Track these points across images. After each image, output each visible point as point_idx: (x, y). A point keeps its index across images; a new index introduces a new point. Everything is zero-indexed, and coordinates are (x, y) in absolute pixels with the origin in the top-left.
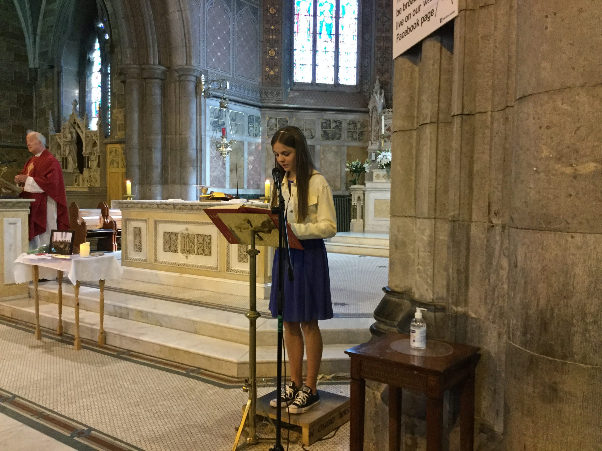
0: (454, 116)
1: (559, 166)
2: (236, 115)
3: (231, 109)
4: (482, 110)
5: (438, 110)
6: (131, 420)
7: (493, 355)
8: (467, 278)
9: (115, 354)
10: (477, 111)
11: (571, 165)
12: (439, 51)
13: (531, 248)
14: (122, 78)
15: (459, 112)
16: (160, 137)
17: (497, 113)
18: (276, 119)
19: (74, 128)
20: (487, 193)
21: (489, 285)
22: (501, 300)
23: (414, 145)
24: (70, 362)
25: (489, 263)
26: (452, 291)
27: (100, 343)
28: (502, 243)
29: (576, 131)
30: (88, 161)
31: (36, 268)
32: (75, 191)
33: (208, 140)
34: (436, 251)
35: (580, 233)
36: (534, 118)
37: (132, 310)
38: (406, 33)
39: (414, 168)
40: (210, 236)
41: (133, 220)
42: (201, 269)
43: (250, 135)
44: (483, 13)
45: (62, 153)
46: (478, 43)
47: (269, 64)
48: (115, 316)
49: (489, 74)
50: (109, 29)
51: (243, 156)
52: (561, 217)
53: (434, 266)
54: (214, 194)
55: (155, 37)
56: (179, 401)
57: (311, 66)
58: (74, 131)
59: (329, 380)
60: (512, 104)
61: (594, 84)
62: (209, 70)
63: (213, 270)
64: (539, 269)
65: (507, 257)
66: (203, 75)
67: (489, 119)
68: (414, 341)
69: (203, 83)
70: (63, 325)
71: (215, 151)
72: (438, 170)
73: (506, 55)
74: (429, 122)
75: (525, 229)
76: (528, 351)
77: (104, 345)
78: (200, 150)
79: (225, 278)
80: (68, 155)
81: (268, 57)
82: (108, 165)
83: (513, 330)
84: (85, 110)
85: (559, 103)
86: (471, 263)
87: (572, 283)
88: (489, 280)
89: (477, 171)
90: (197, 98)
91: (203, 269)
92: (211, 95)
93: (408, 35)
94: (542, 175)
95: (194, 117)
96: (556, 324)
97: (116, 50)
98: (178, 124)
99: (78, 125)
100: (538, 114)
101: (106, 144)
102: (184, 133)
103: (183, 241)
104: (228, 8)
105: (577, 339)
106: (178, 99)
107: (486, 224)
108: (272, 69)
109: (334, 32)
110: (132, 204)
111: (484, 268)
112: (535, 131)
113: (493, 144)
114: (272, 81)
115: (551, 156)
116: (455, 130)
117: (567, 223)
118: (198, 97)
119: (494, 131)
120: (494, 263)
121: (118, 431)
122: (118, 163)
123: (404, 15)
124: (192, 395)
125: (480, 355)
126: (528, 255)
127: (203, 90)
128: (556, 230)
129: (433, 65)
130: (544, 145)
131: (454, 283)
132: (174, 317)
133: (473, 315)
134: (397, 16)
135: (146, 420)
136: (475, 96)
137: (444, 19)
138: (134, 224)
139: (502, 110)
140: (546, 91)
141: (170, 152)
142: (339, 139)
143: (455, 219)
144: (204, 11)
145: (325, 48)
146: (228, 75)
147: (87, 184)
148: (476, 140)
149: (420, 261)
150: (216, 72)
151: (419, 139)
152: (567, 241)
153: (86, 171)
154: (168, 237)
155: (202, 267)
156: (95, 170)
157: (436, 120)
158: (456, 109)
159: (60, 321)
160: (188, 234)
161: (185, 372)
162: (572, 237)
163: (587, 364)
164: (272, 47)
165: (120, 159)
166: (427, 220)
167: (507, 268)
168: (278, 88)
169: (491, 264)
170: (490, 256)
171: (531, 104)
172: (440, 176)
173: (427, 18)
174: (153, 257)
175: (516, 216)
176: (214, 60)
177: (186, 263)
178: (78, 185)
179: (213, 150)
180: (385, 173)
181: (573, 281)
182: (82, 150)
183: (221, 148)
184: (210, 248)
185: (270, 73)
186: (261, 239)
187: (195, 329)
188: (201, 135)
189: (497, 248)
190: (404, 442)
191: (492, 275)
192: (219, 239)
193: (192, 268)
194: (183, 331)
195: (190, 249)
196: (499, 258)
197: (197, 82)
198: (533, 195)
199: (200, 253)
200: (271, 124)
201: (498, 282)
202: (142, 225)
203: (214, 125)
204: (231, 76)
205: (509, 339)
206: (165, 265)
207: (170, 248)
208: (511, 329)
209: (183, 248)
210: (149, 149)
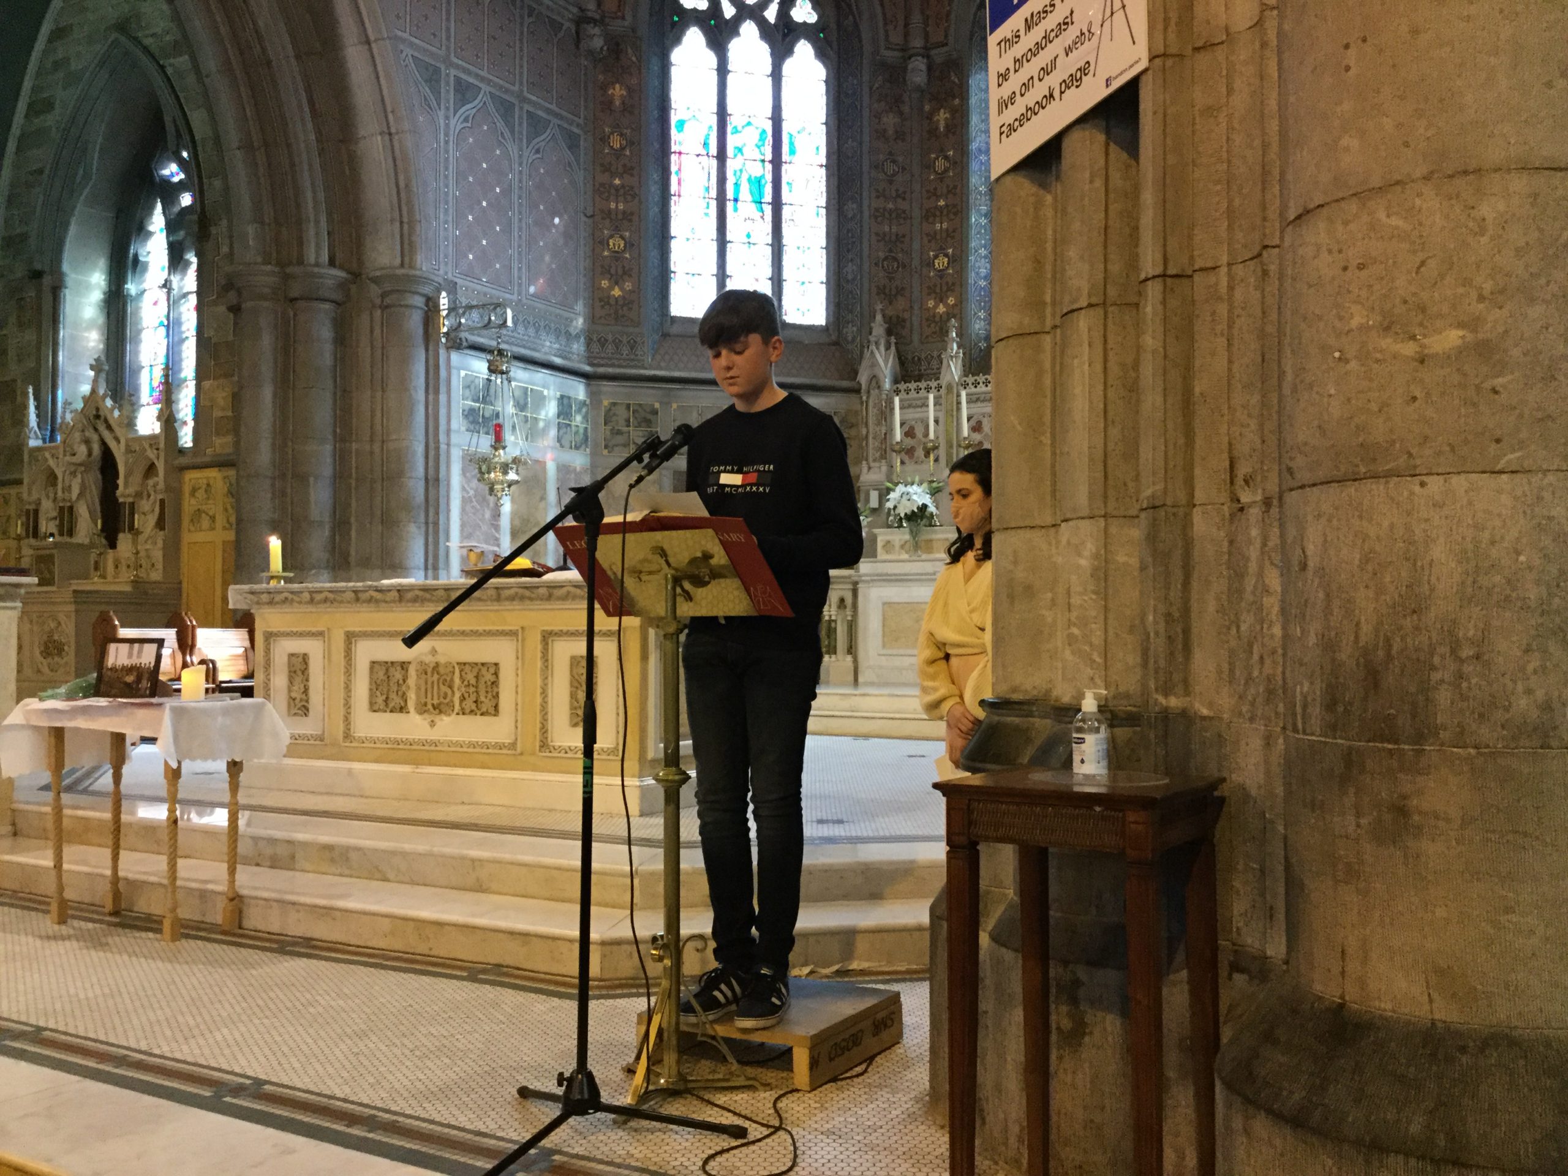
0: (1147, 280)
1: (1389, 340)
2: (526, 394)
3: (515, 380)
4: (1210, 264)
5: (1105, 278)
6: (355, 1062)
7: (1253, 792)
8: (1187, 631)
9: (275, 946)
10: (1196, 267)
11: (1413, 338)
12: (1104, 150)
13: (1335, 522)
14: (232, 296)
15: (1159, 271)
16: (328, 448)
17: (1241, 266)
18: (628, 406)
19: (96, 430)
20: (1226, 439)
21: (1239, 636)
22: (1268, 661)
23: (1047, 365)
24: (160, 964)
25: (1235, 591)
26: (1156, 662)
27: (226, 928)
28: (1265, 538)
29: (1419, 268)
30: (132, 514)
31: (58, 734)
32: (97, 592)
33: (456, 455)
34: (1110, 592)
35: (1438, 474)
36: (1330, 251)
37: (305, 845)
38: (1023, 119)
39: (1047, 418)
40: (496, 664)
41: (286, 635)
42: (471, 750)
43: (562, 446)
44: (1203, 60)
45: (60, 493)
46: (1194, 124)
47: (610, 272)
48: (258, 865)
49: (1219, 187)
50: (196, 180)
51: (543, 498)
52: (1398, 445)
53: (1106, 624)
55: (321, 196)
56: (466, 1027)
57: (715, 278)
58: (95, 437)
59: (827, 977)
60: (1277, 241)
61: (1450, 172)
62: (460, 282)
63: (504, 751)
64: (1357, 562)
65: (1276, 566)
66: (444, 294)
67: (1224, 282)
68: (1082, 761)
69: (444, 313)
70: (121, 890)
71: (475, 483)
72: (1109, 408)
73: (1257, 143)
74: (1085, 304)
75: (1322, 483)
76: (1339, 741)
77: (241, 931)
78: (434, 481)
79: (535, 769)
80: (78, 499)
81: (606, 253)
82: (185, 523)
83: (1305, 707)
84: (122, 384)
85: (1382, 215)
86: (1194, 596)
87: (1426, 578)
88: (1238, 627)
89: (1201, 394)
90: (427, 350)
91: (477, 750)
92: (465, 344)
93: (1027, 125)
94: (1353, 365)
95: (420, 395)
96: (1397, 670)
97: (213, 230)
98: (379, 414)
99: (106, 421)
100: (1338, 242)
101: (183, 469)
102: (394, 437)
103: (422, 682)
104: (507, 134)
105: (1444, 697)
106: (378, 352)
107: (1225, 508)
108: (617, 283)
109: (768, 197)
110: (286, 594)
111: (1226, 603)
112: (1333, 278)
113: (1235, 332)
114: (616, 312)
115: (1371, 323)
116: (1149, 309)
117: (1410, 455)
118: (431, 348)
119: (1236, 304)
120: (1249, 589)
121: (330, 1083)
122: (213, 518)
123: (1014, 83)
124: (496, 1013)
125: (1222, 800)
126: (1329, 539)
127: (445, 330)
128: (1388, 475)
129: (1091, 182)
130: (1355, 302)
131: (1158, 645)
132: (420, 854)
133: (1205, 712)
134: (999, 85)
135: (395, 1061)
136: (1190, 237)
137: (1116, 78)
138: (285, 647)
139: (1252, 259)
140: (1354, 195)
141: (357, 488)
143: (1158, 502)
144: (447, 135)
145: (748, 236)
146: (507, 296)
147: (127, 575)
148: (1196, 328)
149: (1074, 614)
150: (479, 287)
151: (1062, 350)
152: (1412, 493)
153: (124, 540)
154: (381, 675)
155: (473, 745)
156: (150, 537)
157: (1102, 298)
158: (1150, 264)
159: (115, 879)
160: (437, 664)
161: (465, 974)
162: (1423, 484)
163: (1465, 747)
164: (617, 229)
165: (218, 507)
166: (1087, 522)
167: (1279, 589)
168: (631, 330)
169: (1240, 591)
170: (1238, 575)
171: (1322, 225)
172: (1113, 422)
173: (1074, 81)
174: (341, 727)
175: (1300, 461)
176: (471, 257)
177: (430, 738)
178: (103, 577)
179: (469, 481)
180: (907, 537)
181: (1430, 575)
182: (117, 487)
183: (492, 475)
184: (497, 696)
185: (613, 293)
186: (689, 597)
187: (478, 880)
188: (437, 442)
189: (1253, 553)
190: (1054, 1026)
191: (1244, 616)
192: (519, 672)
193: (446, 748)
194: (446, 887)
195: (442, 700)
196: (1260, 574)
197: (429, 310)
198: (1336, 410)
199: (467, 711)
200: (614, 418)
201: (1258, 627)
202: (312, 647)
203: (471, 418)
204: (515, 297)
205: (1295, 730)
206: (372, 745)
207: (386, 700)
208: (1299, 709)
209: (423, 700)
210: (302, 479)
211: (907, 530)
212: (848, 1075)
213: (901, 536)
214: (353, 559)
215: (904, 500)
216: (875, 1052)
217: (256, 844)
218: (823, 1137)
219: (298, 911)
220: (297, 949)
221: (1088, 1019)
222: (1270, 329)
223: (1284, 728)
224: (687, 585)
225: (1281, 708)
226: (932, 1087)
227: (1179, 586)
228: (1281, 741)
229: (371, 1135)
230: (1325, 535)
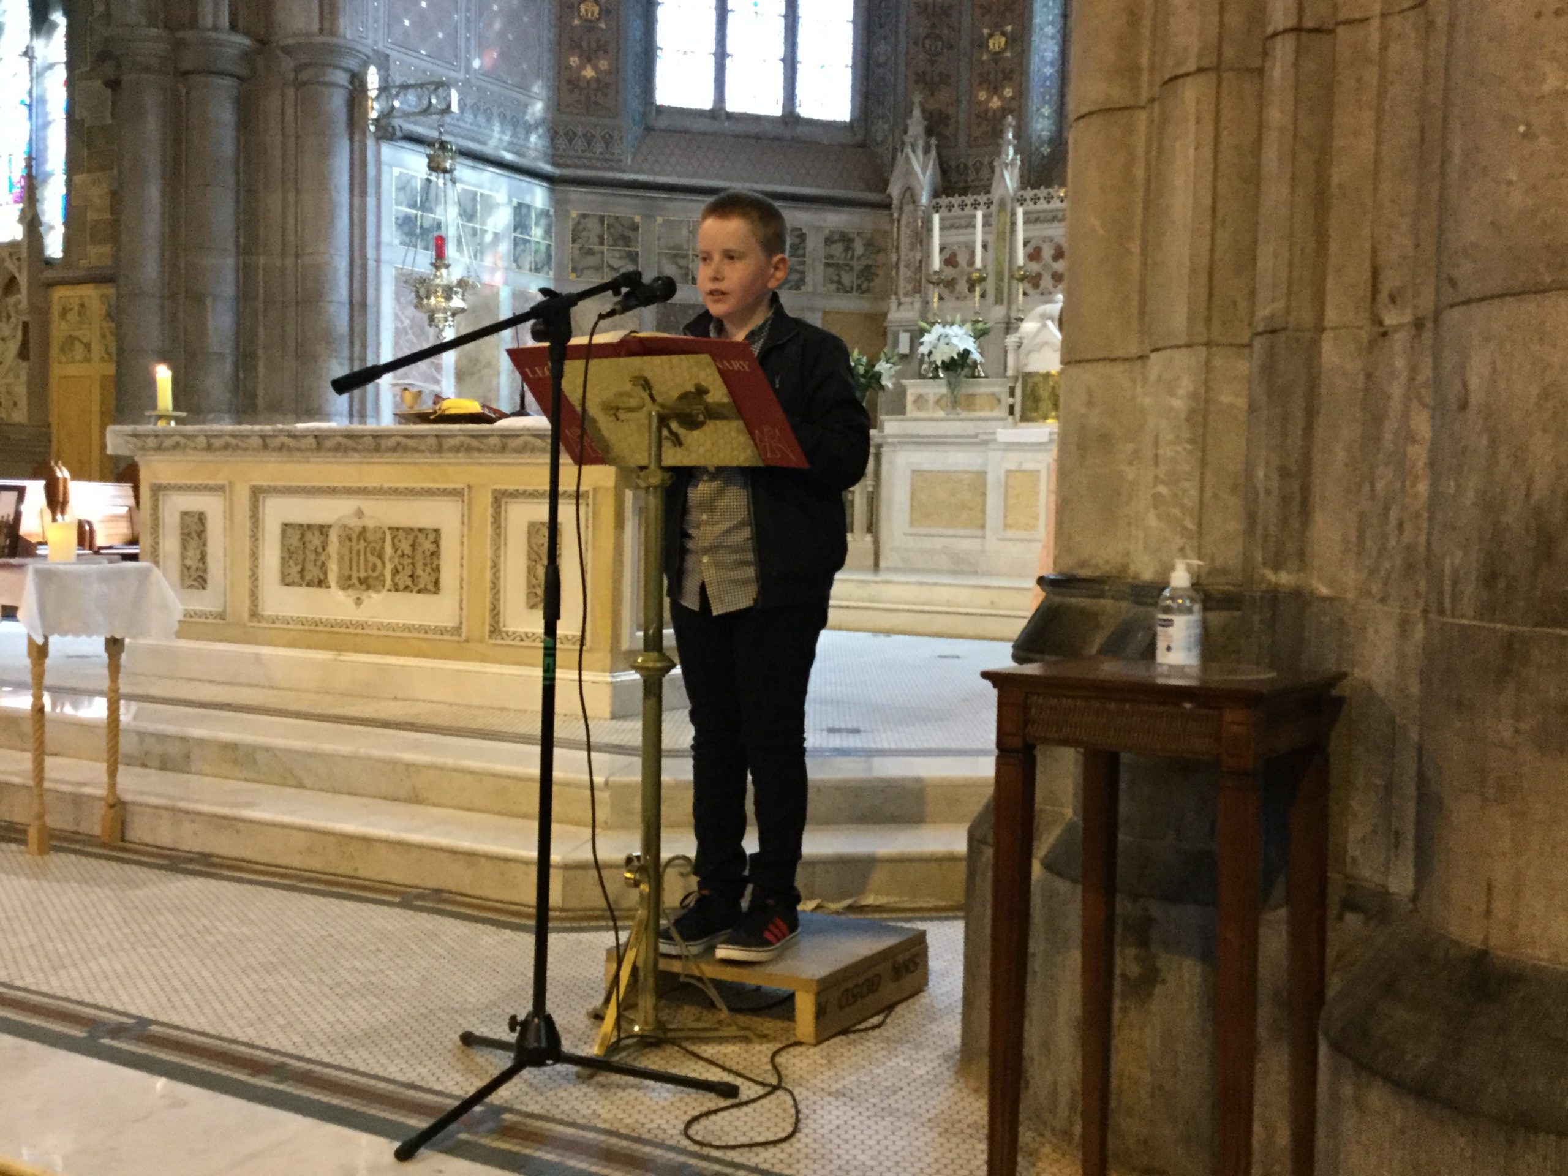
0: (1275, 35)
2: (474, 199)
3: (462, 182)
4: (1357, 15)
5: (1220, 34)
6: (263, 1001)
7: (1381, 692)
8: (1306, 489)
9: (165, 862)
10: (1341, 19)
13: (1508, 347)
14: (109, 68)
15: (1291, 22)
16: (230, 261)
17: (1397, 18)
18: (602, 219)
20: (1367, 246)
21: (1373, 496)
22: (1408, 527)
23: (1140, 151)
24: (24, 880)
25: (1371, 438)
26: (1266, 528)
27: (106, 839)
28: (1413, 370)
33: (388, 274)
34: (1210, 440)
37: (201, 742)
39: (1138, 218)
40: (437, 531)
41: (180, 488)
42: (406, 634)
43: (519, 267)
47: (580, 47)
48: (144, 766)
53: (1202, 481)
54: (445, 404)
56: (398, 961)
57: (713, 57)
59: (837, 913)
62: (393, 54)
63: (446, 637)
64: (1534, 398)
65: (1426, 406)
66: (373, 69)
67: (1375, 37)
68: (1169, 649)
69: (373, 94)
71: (411, 311)
72: (1220, 205)
74: (1192, 69)
75: (1492, 297)
76: (1499, 626)
78: (361, 307)
79: (484, 659)
81: (576, 22)
82: (54, 350)
83: (1455, 583)
86: (1318, 447)
88: (1372, 485)
89: (1340, 185)
90: (351, 139)
91: (414, 634)
92: (399, 134)
94: (1544, 142)
95: (343, 198)
98: (292, 221)
101: (51, 284)
102: (310, 250)
103: (346, 552)
106: (291, 142)
107: (1363, 332)
108: (589, 60)
110: (177, 438)
111: (1358, 455)
112: (1522, 28)
113: (1387, 103)
114: (588, 98)
116: (1277, 73)
118: (357, 138)
119: (1390, 67)
120: (1388, 436)
122: (88, 346)
125: (1340, 701)
126: (1500, 367)
127: (374, 115)
130: (1549, 60)
131: (1269, 507)
132: (344, 757)
133: (1324, 591)
135: (310, 999)
138: (177, 504)
139: (1411, 8)
141: (265, 312)
142: (798, 288)
143: (1278, 325)
146: (452, 74)
148: (1336, 99)
149: (1163, 469)
150: (416, 61)
151: (1160, 128)
154: (295, 540)
155: (408, 628)
156: (10, 369)
157: (1215, 60)
158: (1281, 13)
160: (365, 528)
161: (397, 900)
165: (95, 330)
166: (1184, 350)
168: (606, 121)
169: (1378, 439)
170: (1377, 419)
172: (1224, 222)
174: (247, 604)
175: (1465, 269)
176: (407, 22)
177: (355, 618)
179: (403, 308)
180: (944, 390)
183: (433, 301)
184: (437, 570)
185: (584, 73)
186: (677, 441)
187: (414, 788)
188: (364, 256)
189: (1397, 390)
190: (1118, 971)
191: (1380, 471)
192: (465, 540)
193: (375, 632)
194: (374, 797)
195: (370, 573)
196: (1406, 415)
197: (355, 89)
198: (1517, 199)
199: (401, 587)
200: (584, 234)
201: (1398, 485)
202: (211, 505)
203: (406, 229)
204: (461, 76)
205: (1441, 612)
206: (285, 626)
207: (302, 572)
208: (1447, 583)
209: (347, 573)
210: (198, 299)
211: (944, 382)
212: (862, 1026)
213: (937, 388)
214: (260, 401)
215: (942, 345)
216: (895, 999)
217: (142, 741)
218: (830, 1099)
219: (193, 821)
220: (190, 867)
221: (1160, 964)
222: (1435, 98)
223: (1425, 611)
224: (674, 425)
225: (1423, 586)
226: (964, 1043)
227: (1300, 432)
228: (1420, 626)
229: (281, 1087)
230: (1494, 363)
